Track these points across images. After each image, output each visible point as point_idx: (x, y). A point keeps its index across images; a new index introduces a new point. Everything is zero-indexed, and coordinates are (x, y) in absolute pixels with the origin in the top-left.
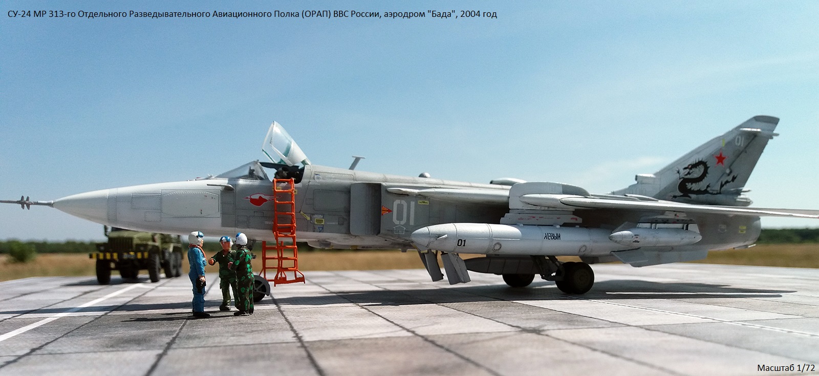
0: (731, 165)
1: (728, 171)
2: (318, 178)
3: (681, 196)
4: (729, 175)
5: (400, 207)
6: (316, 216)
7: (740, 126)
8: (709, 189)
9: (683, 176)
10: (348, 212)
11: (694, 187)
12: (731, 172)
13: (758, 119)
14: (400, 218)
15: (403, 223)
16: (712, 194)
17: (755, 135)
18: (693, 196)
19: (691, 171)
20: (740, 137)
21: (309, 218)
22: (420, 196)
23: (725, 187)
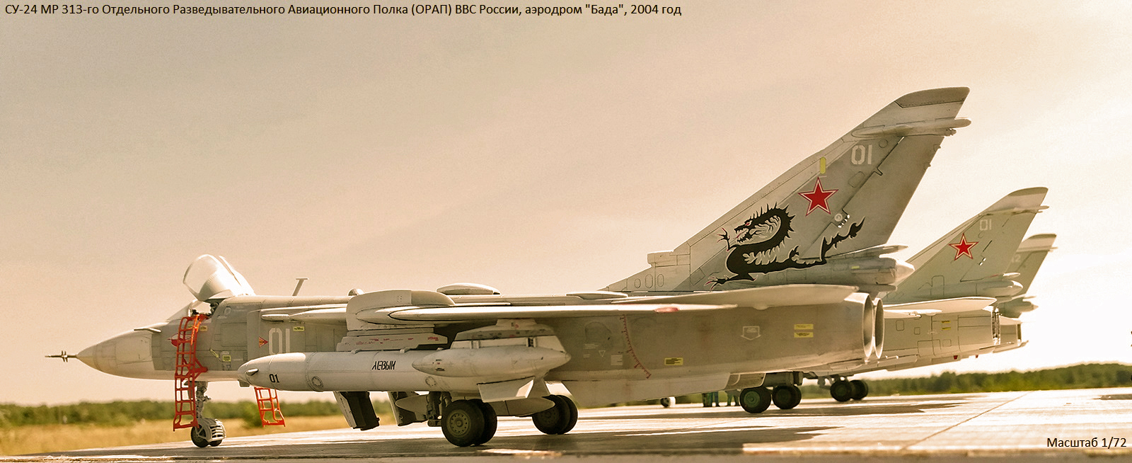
0: (845, 205)
1: (838, 220)
3: (732, 278)
4: (841, 226)
5: (276, 335)
6: (225, 354)
8: (796, 258)
9: (736, 243)
11: (763, 258)
14: (276, 350)
17: (900, 134)
18: (757, 276)
19: (752, 232)
20: (863, 148)
21: (218, 356)
22: (294, 321)
23: (833, 249)
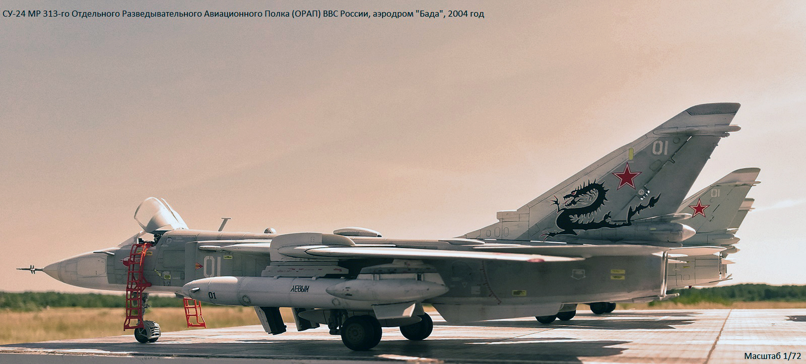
0: (647, 183)
1: (642, 193)
3: (562, 232)
4: (643, 197)
5: (209, 262)
6: (165, 273)
8: (608, 220)
9: (564, 207)
11: (584, 219)
13: (692, 111)
14: (209, 272)
16: (615, 226)
17: (688, 134)
18: (579, 232)
19: (577, 199)
20: (661, 143)
21: (160, 275)
22: (224, 252)
23: (636, 215)
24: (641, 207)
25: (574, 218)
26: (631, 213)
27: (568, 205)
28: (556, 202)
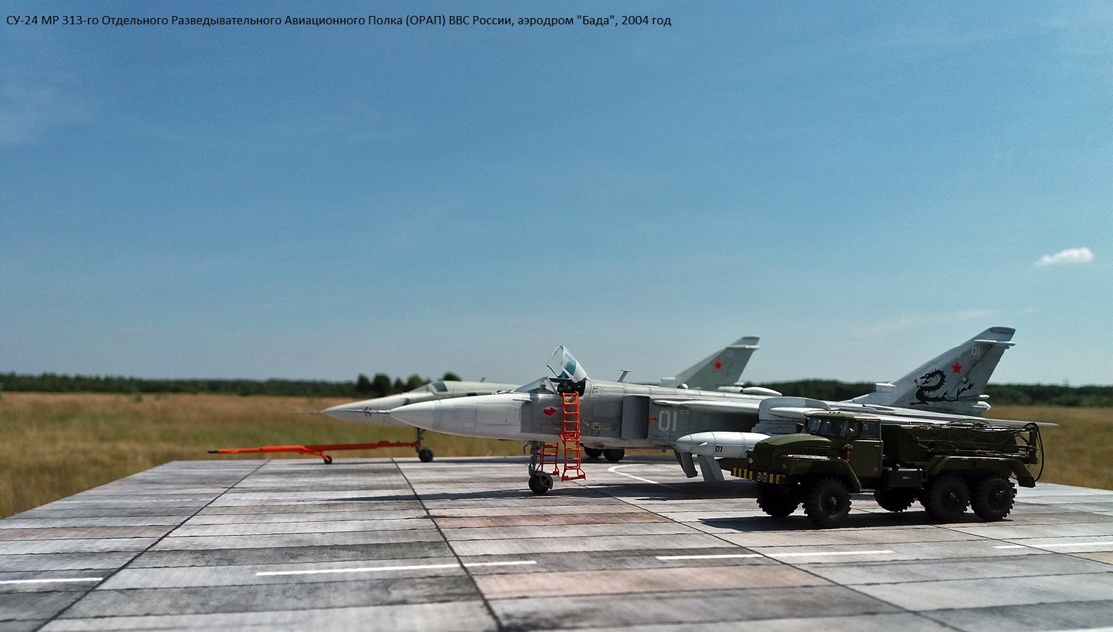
0: (967, 374)
1: (965, 380)
2: (597, 392)
3: (919, 403)
4: (965, 383)
5: (665, 416)
6: (594, 423)
7: (976, 338)
8: (946, 396)
9: (920, 385)
10: (620, 419)
11: (932, 394)
12: (967, 380)
13: (994, 331)
14: (664, 425)
15: (666, 429)
16: (949, 401)
17: (991, 345)
18: (930, 403)
19: (928, 380)
20: (976, 348)
21: (588, 425)
22: (681, 407)
23: (962, 395)
24: (964, 389)
25: (926, 393)
26: (959, 393)
27: (924, 384)
28: (916, 381)
